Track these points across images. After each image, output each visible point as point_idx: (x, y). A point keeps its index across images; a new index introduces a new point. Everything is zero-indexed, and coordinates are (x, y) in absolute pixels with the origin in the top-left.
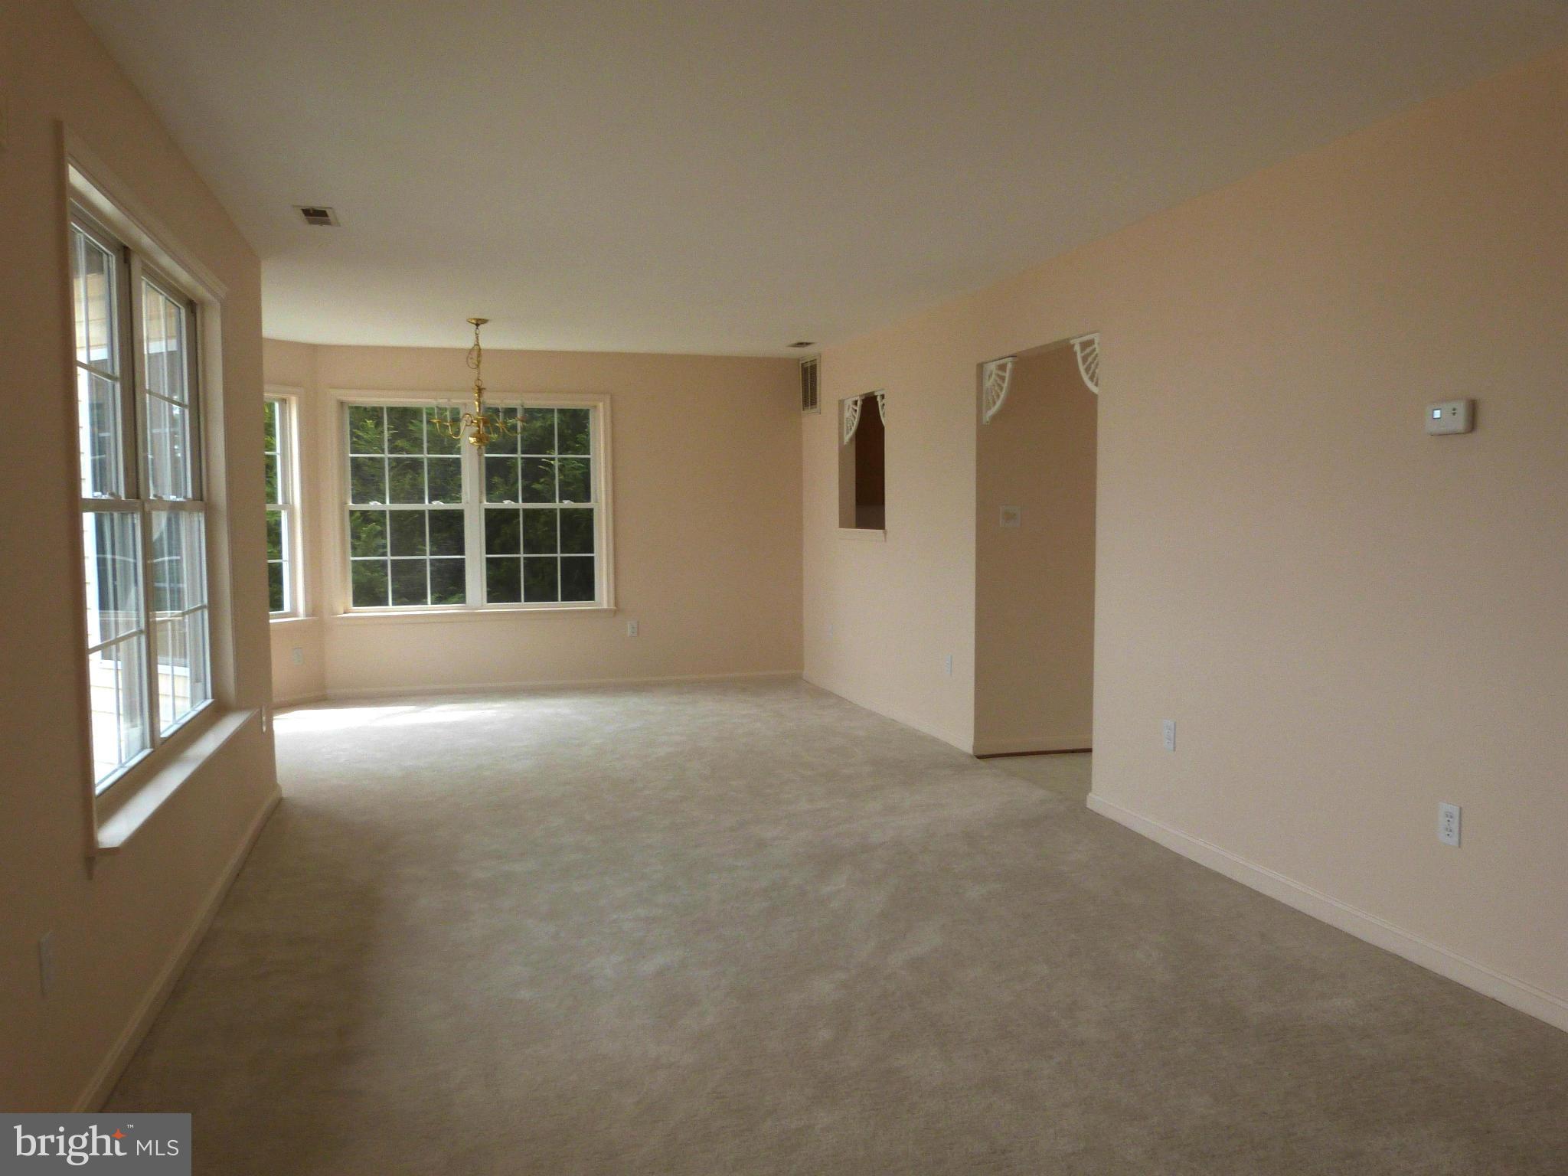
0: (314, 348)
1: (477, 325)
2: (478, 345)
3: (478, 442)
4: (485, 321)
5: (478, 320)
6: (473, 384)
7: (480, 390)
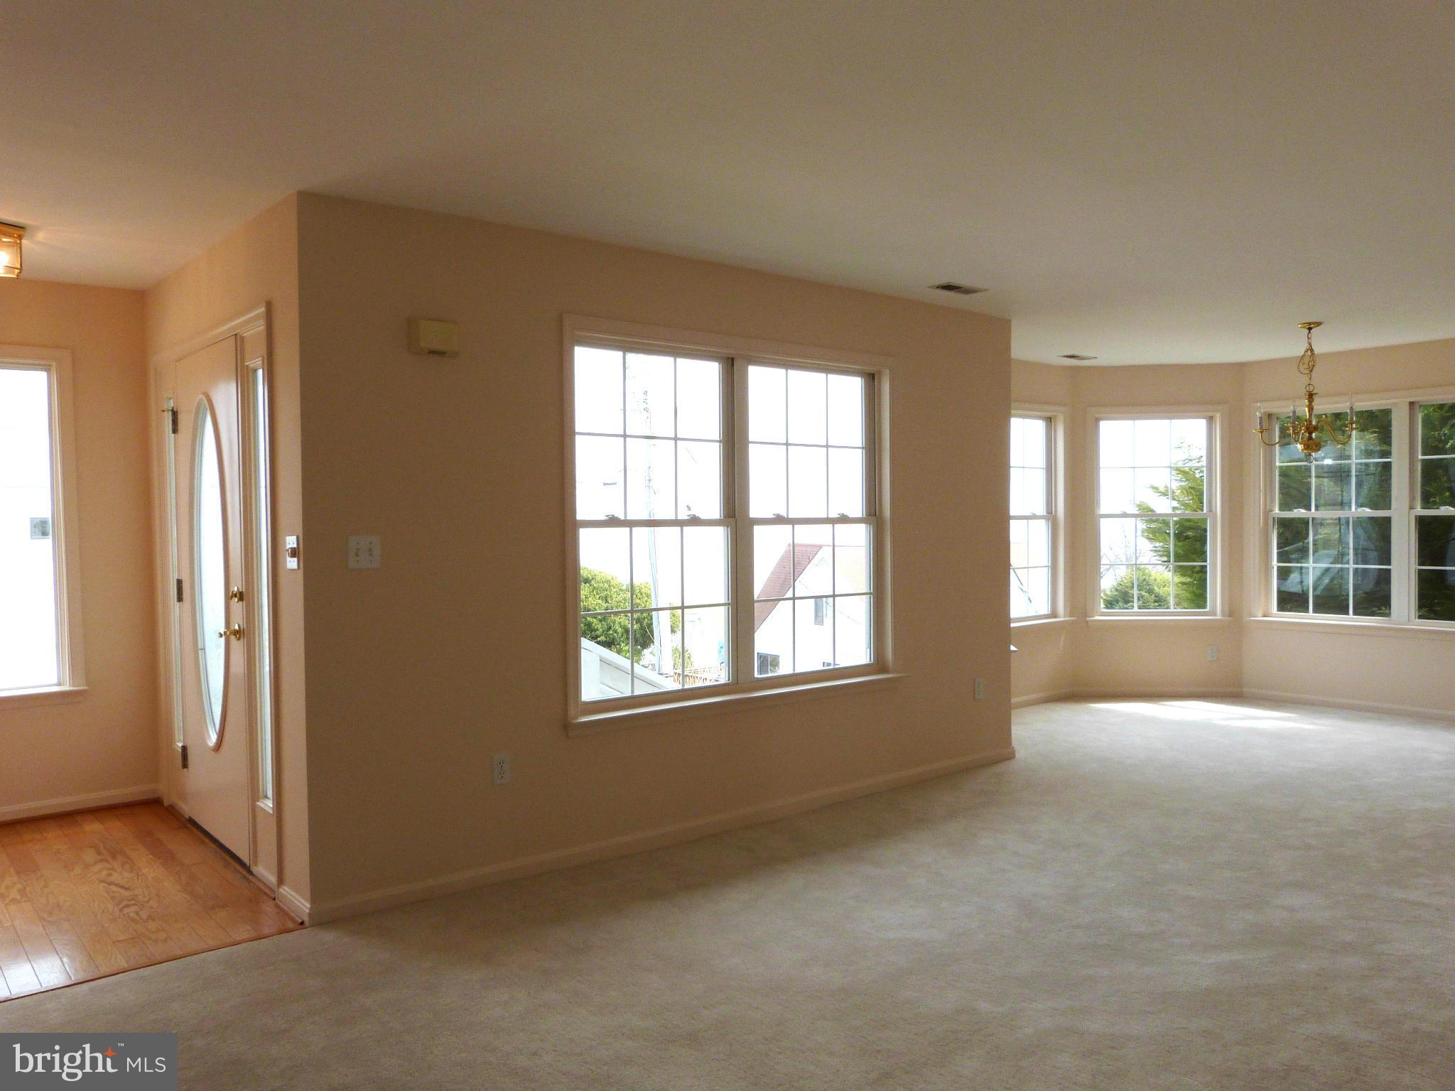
0: (1241, 367)
1: (1310, 329)
2: (1312, 350)
3: (1305, 449)
4: (1319, 324)
5: (1310, 324)
6: (1303, 392)
7: (1311, 396)
